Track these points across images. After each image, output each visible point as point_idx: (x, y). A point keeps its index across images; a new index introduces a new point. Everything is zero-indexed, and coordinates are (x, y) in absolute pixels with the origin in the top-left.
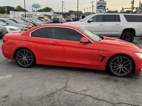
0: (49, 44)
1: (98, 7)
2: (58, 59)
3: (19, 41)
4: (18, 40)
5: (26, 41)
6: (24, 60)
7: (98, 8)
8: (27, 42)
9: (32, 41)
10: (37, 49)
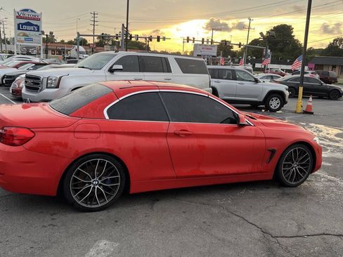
0: (166, 135)
1: (19, 25)
2: (186, 171)
3: (76, 135)
4: (74, 132)
5: (100, 132)
6: (94, 188)
7: (19, 27)
8: (105, 135)
9: (120, 130)
10: (135, 151)
